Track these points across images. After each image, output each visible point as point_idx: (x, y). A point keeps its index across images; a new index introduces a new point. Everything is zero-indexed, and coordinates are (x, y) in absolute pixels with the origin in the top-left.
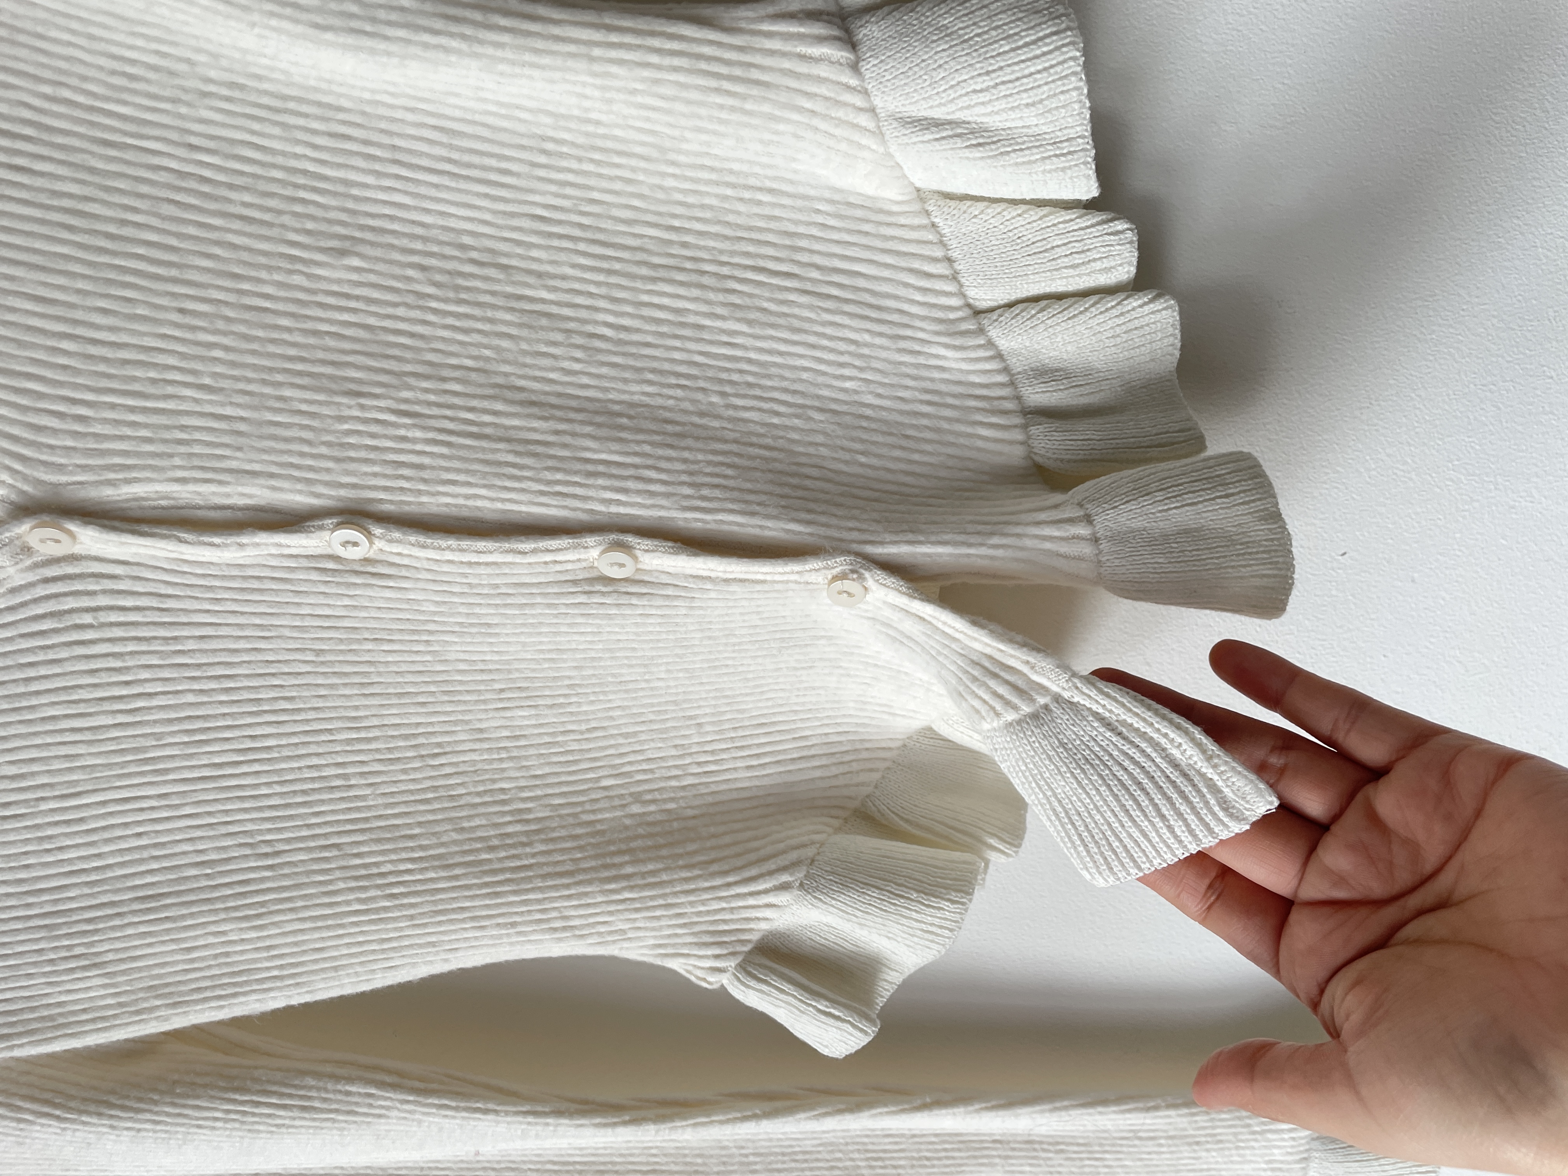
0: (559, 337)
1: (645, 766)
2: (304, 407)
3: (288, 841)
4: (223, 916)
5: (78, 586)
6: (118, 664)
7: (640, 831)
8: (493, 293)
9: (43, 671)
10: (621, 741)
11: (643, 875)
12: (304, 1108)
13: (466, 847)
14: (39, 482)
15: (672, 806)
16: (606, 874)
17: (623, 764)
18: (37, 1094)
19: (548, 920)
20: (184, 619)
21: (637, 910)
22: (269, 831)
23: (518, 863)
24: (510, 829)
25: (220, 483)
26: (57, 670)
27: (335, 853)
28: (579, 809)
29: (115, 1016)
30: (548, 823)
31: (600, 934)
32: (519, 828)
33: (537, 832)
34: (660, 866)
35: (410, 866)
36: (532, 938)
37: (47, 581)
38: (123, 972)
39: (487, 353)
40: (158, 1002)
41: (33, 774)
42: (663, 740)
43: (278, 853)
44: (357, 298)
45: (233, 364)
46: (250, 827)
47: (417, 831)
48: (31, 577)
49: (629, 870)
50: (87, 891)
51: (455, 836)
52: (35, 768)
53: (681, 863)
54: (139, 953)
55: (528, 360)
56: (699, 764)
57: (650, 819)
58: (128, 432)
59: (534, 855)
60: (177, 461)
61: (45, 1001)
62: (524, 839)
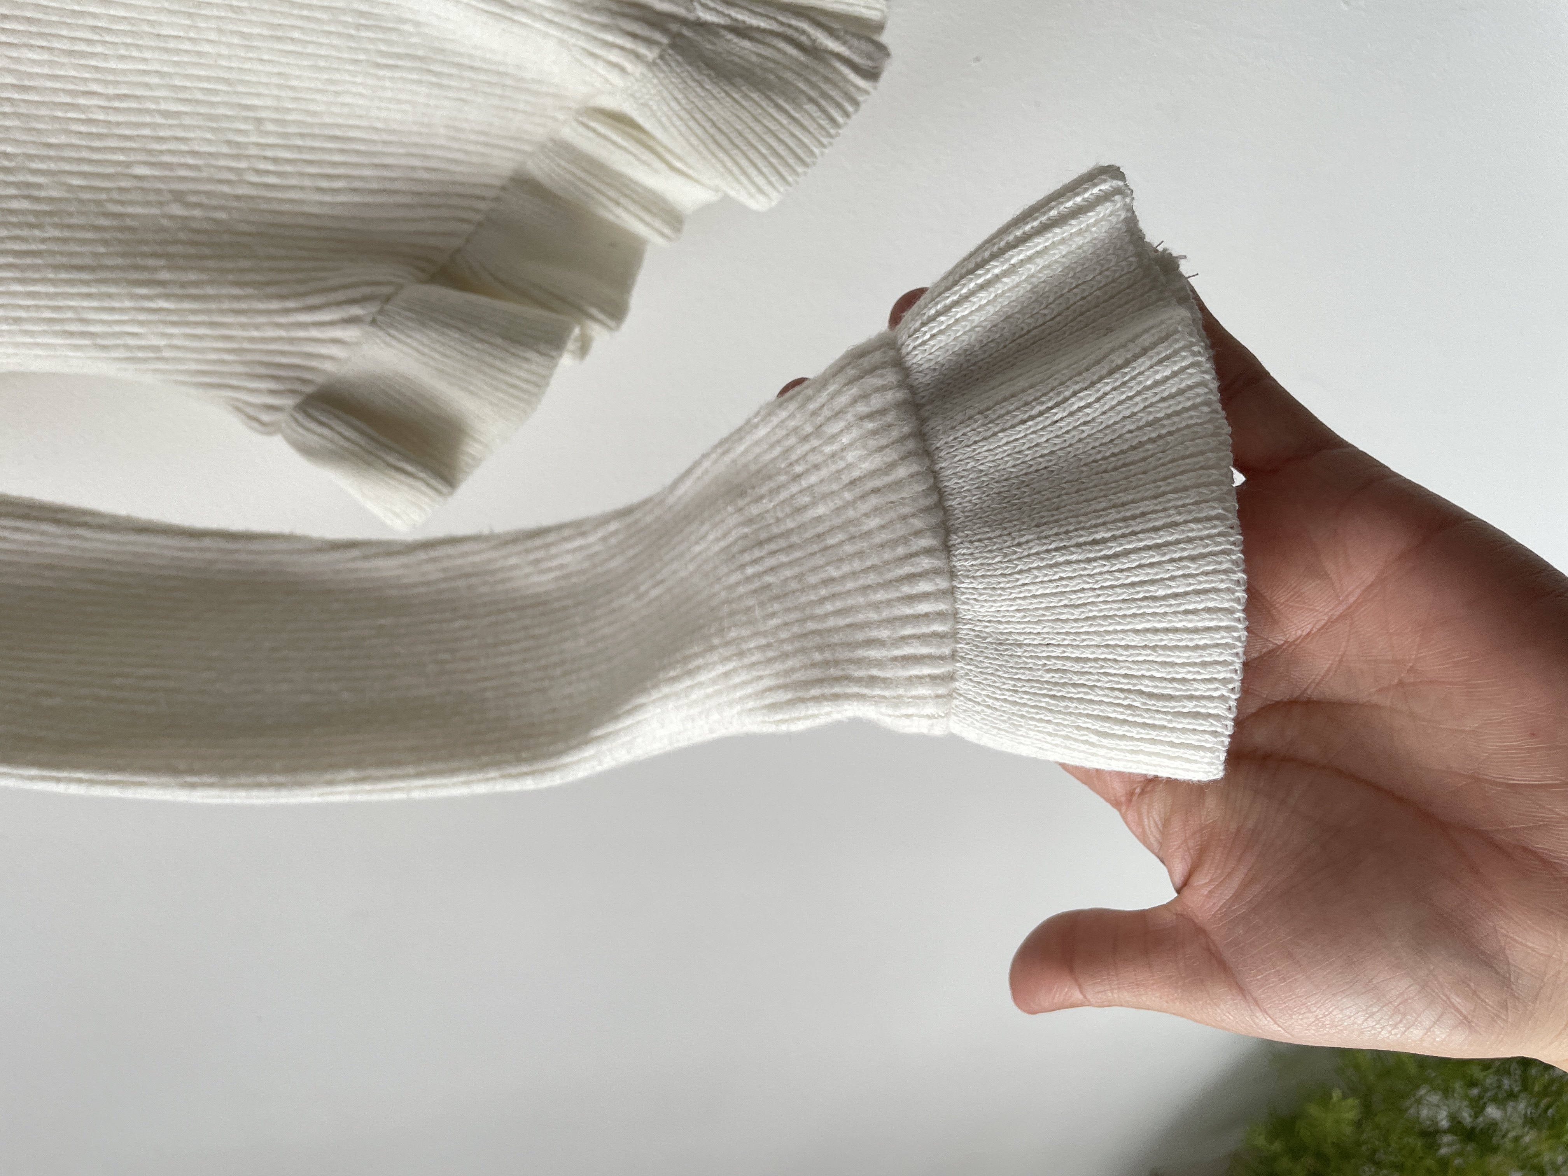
1: (190, 161)
11: (183, 285)
15: (223, 215)
16: (136, 276)
19: (62, 321)
23: (24, 247)
24: (15, 205)
30: (63, 206)
31: (127, 347)
33: (50, 214)
34: (204, 277)
36: (41, 340)
49: (165, 275)
56: (258, 172)
57: (194, 225)
59: (43, 241)
62: (32, 219)
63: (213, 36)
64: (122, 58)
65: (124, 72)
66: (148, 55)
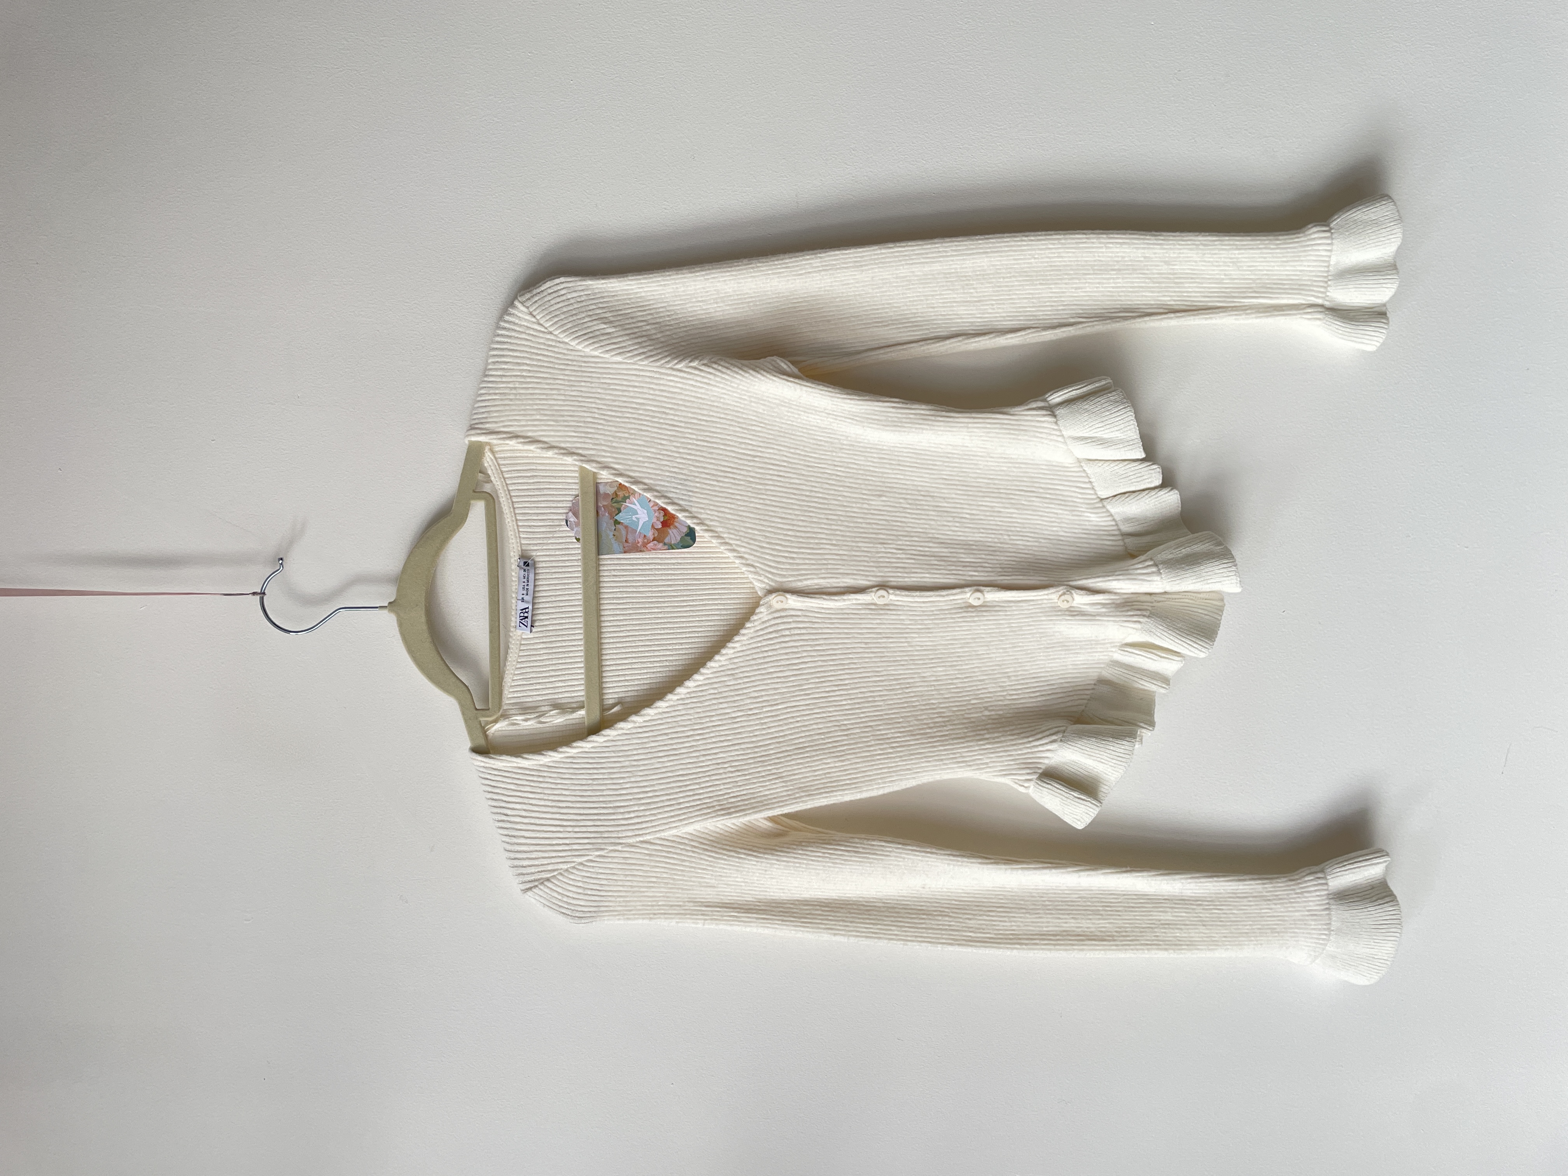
0: (951, 519)
1: (989, 695)
2: (866, 549)
3: (852, 724)
4: (829, 756)
5: (785, 620)
6: (796, 650)
7: (990, 721)
8: (928, 506)
9: (770, 654)
10: (978, 683)
11: (994, 738)
13: (920, 727)
14: (776, 581)
15: (1001, 712)
16: (978, 738)
17: (980, 694)
18: (745, 847)
19: (956, 758)
20: (820, 631)
22: (845, 720)
23: (942, 734)
24: (937, 720)
25: (837, 578)
26: (775, 653)
27: (870, 729)
28: (963, 713)
29: (786, 800)
30: (952, 718)
31: (977, 764)
32: (940, 719)
33: (948, 721)
34: (1000, 735)
35: (899, 735)
36: (950, 766)
37: (774, 618)
38: (790, 781)
39: (926, 526)
40: (803, 794)
41: (762, 696)
42: (996, 683)
43: (848, 729)
44: (883, 511)
45: (843, 536)
46: (838, 718)
47: (901, 720)
48: (770, 617)
49: (987, 736)
50: (778, 745)
51: (916, 723)
52: (763, 693)
54: (795, 772)
55: (940, 528)
56: (1011, 695)
57: (993, 717)
58: (807, 562)
59: (947, 731)
60: (823, 571)
61: (759, 795)
62: (943, 724)
63: (995, 651)
64: (967, 664)
65: (967, 669)
66: (974, 662)
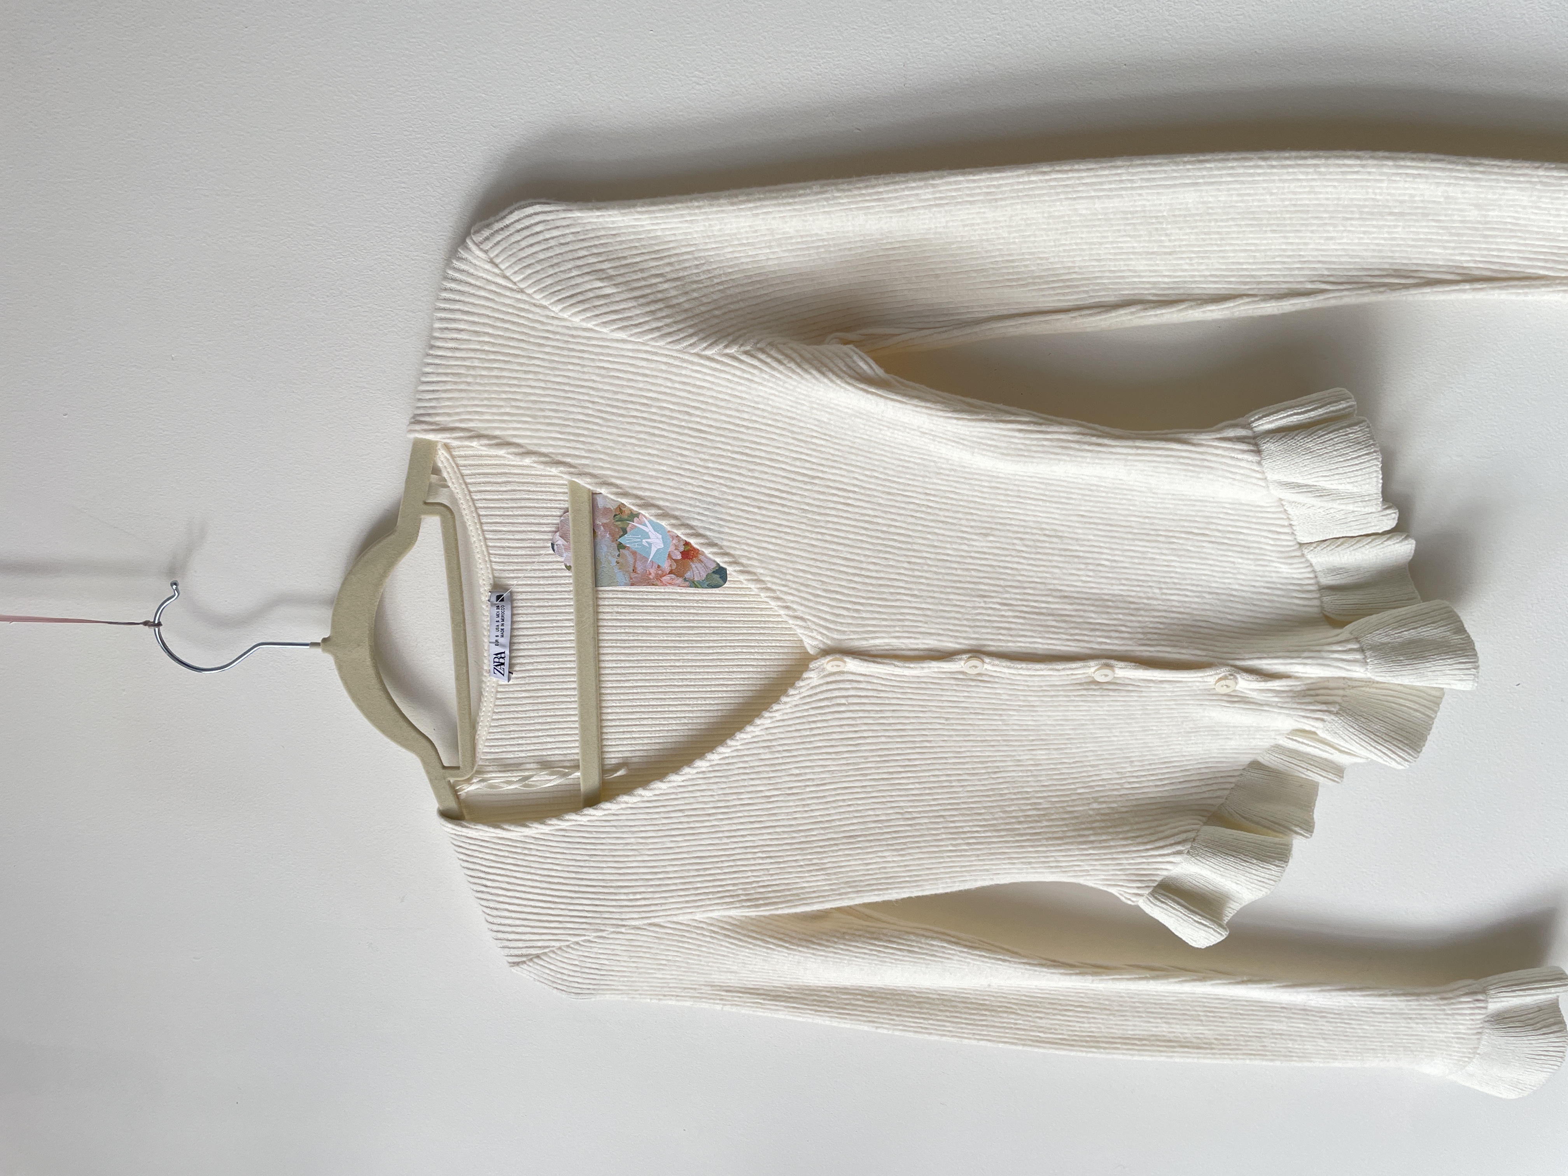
0: (1082, 566)
1: (1101, 783)
2: (958, 603)
3: (919, 812)
4: (885, 848)
5: (842, 686)
6: (854, 722)
7: (1098, 818)
8: (1053, 549)
9: (819, 725)
10: (1090, 769)
11: (1100, 841)
12: (909, 951)
13: (1007, 821)
14: (833, 639)
15: (1114, 805)
17: (1089, 782)
18: (776, 935)
20: (887, 702)
21: (1096, 860)
22: (911, 806)
23: (1034, 831)
24: (1030, 813)
25: (915, 638)
26: (825, 724)
27: (942, 820)
28: (1065, 804)
29: (829, 896)
30: (1048, 811)
32: (1035, 812)
33: (1044, 815)
34: (1110, 837)
35: (978, 829)
37: (828, 683)
38: (835, 874)
39: (1047, 575)
40: (850, 890)
41: (806, 773)
42: (1111, 769)
43: (914, 818)
44: (989, 554)
45: (928, 585)
46: (902, 804)
47: (983, 811)
48: (822, 681)
49: (1092, 838)
50: (822, 832)
51: (1002, 815)
52: (807, 771)
53: (1121, 836)
54: (843, 864)
55: (1066, 577)
56: (1129, 783)
57: (1103, 812)
58: (877, 616)
59: (1042, 827)
60: (897, 629)
61: (795, 886)
62: (1037, 819)
64: (1078, 748)
65: (1078, 753)
